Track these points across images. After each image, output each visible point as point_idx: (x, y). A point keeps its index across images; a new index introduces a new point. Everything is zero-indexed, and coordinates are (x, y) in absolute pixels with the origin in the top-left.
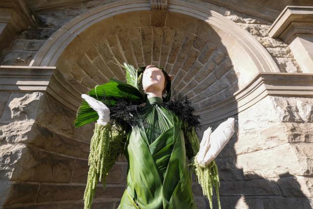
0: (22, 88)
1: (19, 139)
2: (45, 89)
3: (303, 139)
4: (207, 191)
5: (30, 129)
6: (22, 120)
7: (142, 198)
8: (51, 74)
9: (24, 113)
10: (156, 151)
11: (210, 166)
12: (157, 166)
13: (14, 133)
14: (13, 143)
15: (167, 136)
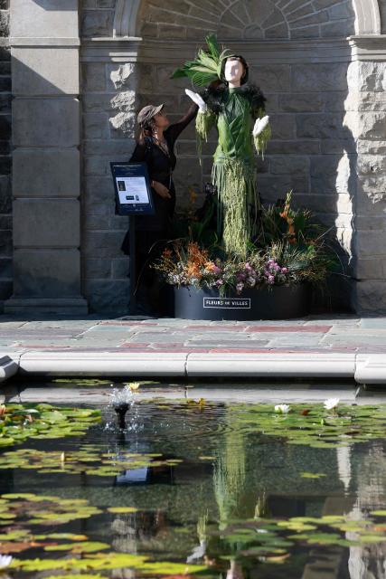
0: (114, 60)
1: (129, 108)
2: (135, 60)
3: (373, 108)
4: (257, 148)
5: (134, 100)
6: (126, 90)
7: (225, 150)
8: (138, 44)
9: (125, 86)
10: (233, 127)
11: (260, 136)
12: (233, 136)
13: (123, 104)
14: (125, 112)
15: (239, 118)
